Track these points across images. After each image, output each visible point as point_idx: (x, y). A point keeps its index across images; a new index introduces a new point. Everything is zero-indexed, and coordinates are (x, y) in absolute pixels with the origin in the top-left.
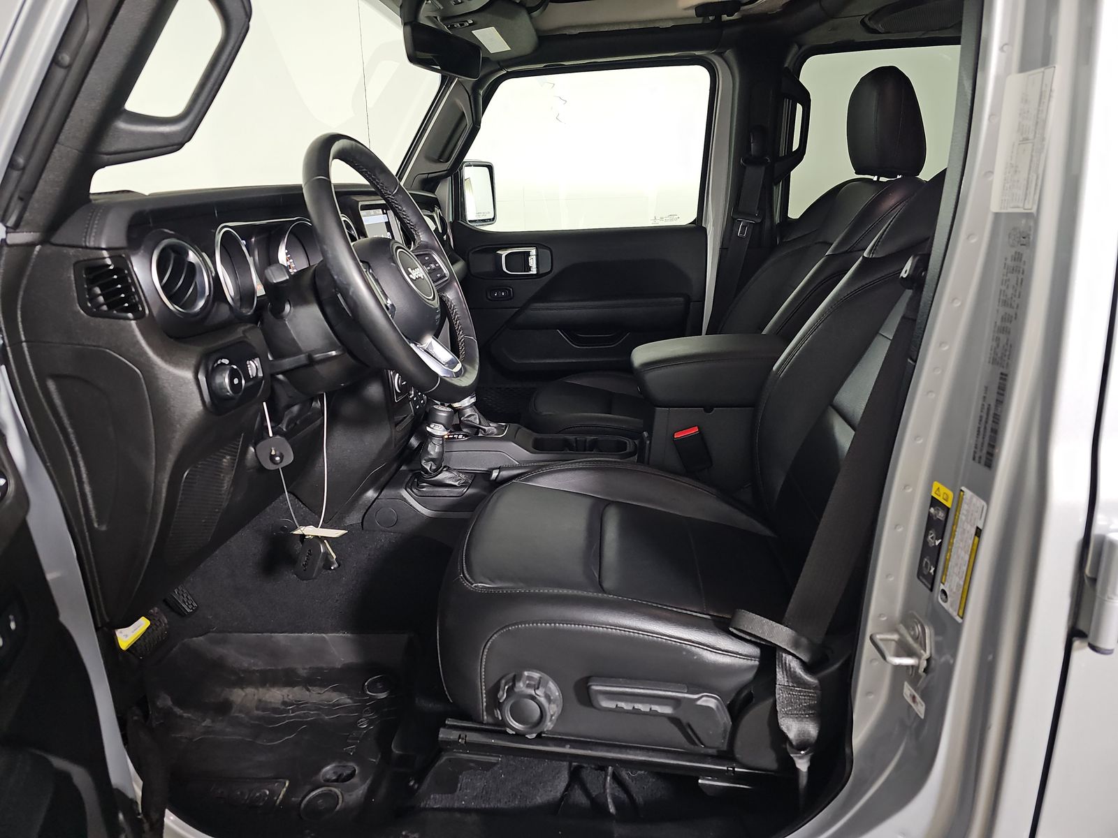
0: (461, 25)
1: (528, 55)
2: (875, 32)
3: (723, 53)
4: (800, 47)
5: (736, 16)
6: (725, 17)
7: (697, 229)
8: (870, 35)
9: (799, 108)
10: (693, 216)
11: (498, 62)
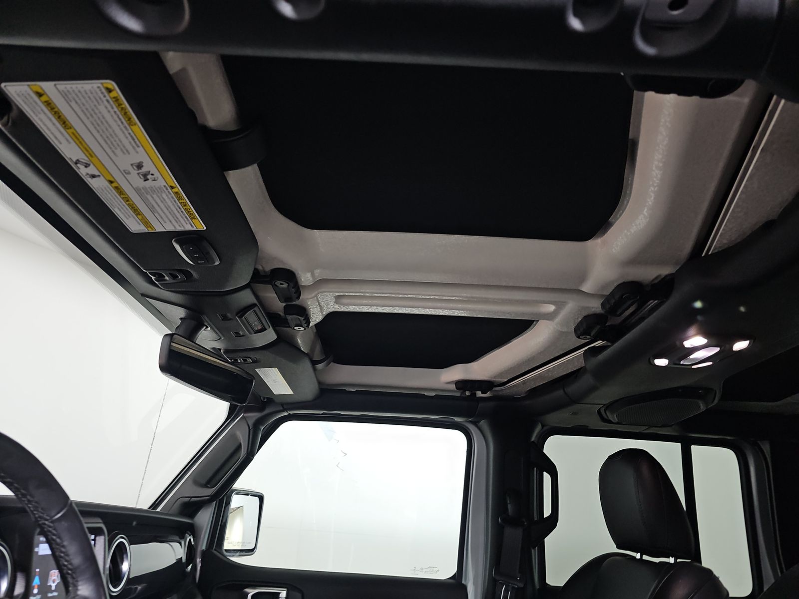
0: (245, 360)
1: (309, 401)
2: (610, 422)
3: (479, 422)
4: (543, 426)
5: (488, 395)
6: (479, 394)
7: (456, 584)
8: (603, 423)
9: (547, 478)
10: (452, 570)
11: (282, 405)
